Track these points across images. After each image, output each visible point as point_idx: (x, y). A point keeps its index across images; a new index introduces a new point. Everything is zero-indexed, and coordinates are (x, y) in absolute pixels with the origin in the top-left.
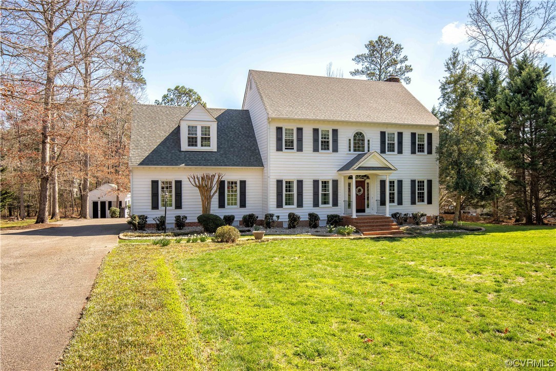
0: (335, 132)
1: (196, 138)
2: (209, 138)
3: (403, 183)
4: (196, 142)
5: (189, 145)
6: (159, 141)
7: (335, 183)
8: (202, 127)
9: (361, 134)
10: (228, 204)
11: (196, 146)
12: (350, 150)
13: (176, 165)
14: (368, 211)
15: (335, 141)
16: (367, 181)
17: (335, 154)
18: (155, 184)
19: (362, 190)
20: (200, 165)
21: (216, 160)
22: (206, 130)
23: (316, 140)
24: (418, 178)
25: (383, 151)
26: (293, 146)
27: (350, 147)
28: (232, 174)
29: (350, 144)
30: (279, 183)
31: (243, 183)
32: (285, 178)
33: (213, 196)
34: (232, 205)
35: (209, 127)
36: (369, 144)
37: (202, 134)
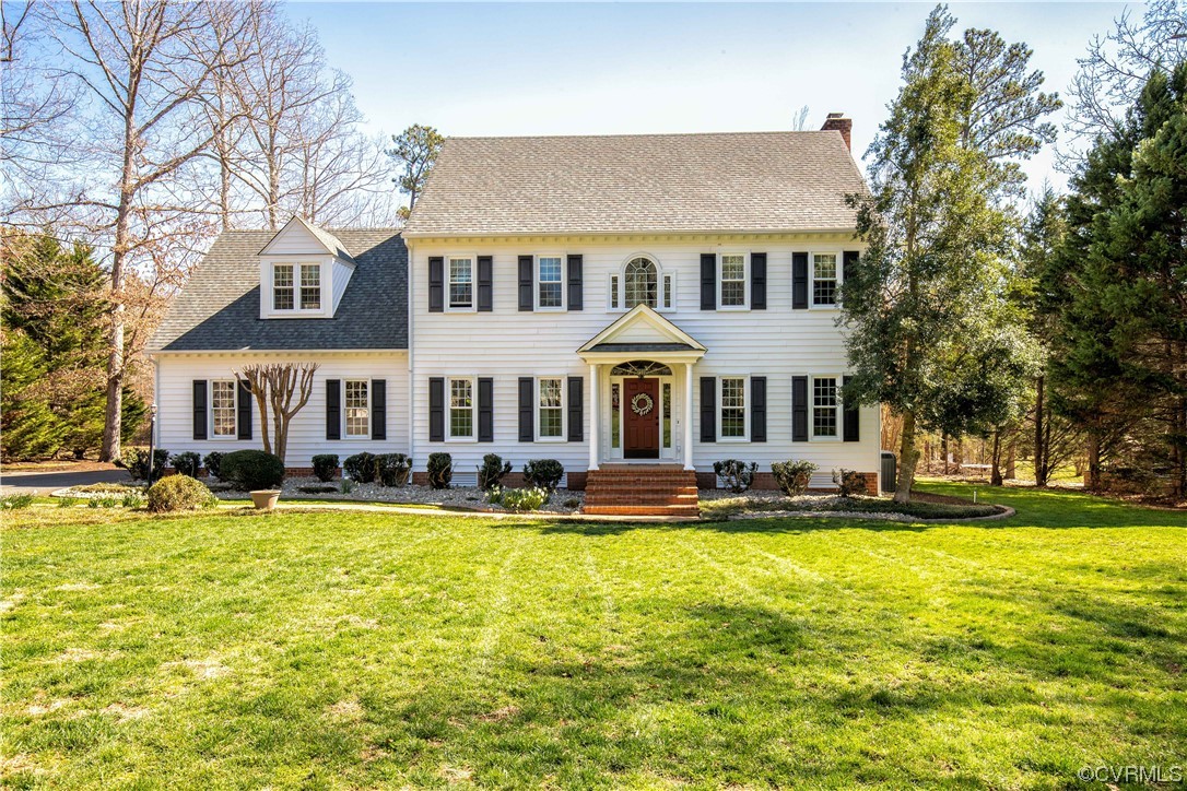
0: (575, 262)
1: (291, 291)
2: (318, 291)
3: (768, 384)
4: (291, 299)
5: (277, 307)
6: (229, 301)
7: (576, 385)
8: (303, 267)
9: (645, 262)
10: (350, 432)
11: (291, 307)
12: (615, 304)
13: (235, 347)
14: (666, 456)
15: (576, 283)
16: (663, 380)
17: (575, 315)
18: (199, 387)
19: (650, 401)
20: (282, 347)
21: (321, 336)
22: (311, 273)
23: (525, 283)
24: (814, 371)
25: (708, 303)
26: (469, 299)
27: (615, 296)
28: (356, 366)
29: (615, 288)
30: (436, 385)
31: (380, 386)
32: (451, 373)
33: (294, 413)
34: (358, 432)
35: (317, 268)
36: (667, 287)
37: (304, 283)
